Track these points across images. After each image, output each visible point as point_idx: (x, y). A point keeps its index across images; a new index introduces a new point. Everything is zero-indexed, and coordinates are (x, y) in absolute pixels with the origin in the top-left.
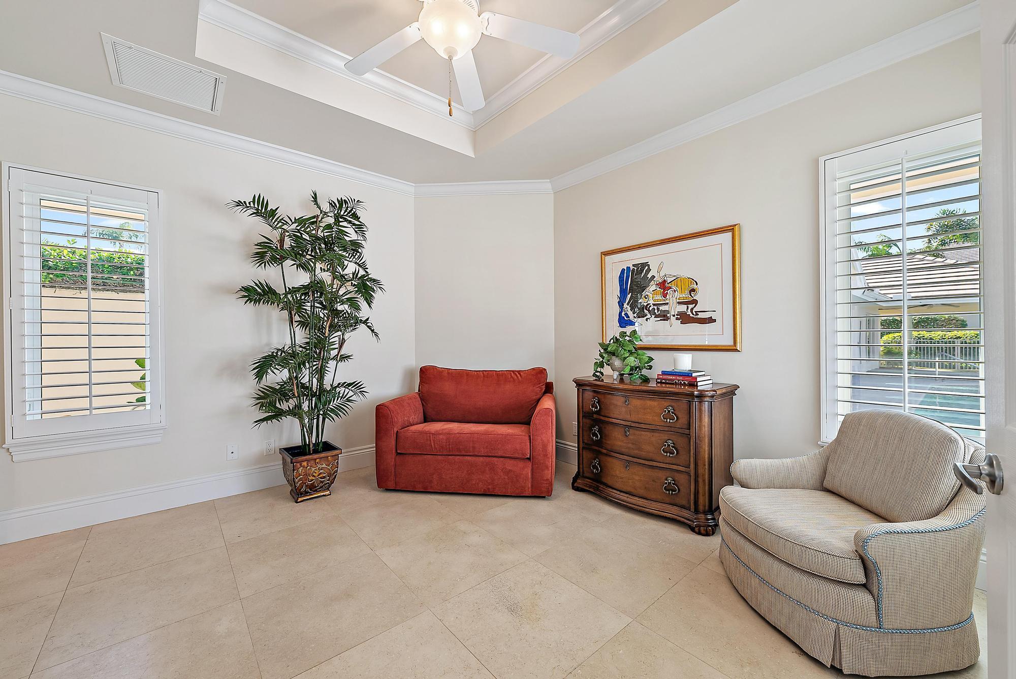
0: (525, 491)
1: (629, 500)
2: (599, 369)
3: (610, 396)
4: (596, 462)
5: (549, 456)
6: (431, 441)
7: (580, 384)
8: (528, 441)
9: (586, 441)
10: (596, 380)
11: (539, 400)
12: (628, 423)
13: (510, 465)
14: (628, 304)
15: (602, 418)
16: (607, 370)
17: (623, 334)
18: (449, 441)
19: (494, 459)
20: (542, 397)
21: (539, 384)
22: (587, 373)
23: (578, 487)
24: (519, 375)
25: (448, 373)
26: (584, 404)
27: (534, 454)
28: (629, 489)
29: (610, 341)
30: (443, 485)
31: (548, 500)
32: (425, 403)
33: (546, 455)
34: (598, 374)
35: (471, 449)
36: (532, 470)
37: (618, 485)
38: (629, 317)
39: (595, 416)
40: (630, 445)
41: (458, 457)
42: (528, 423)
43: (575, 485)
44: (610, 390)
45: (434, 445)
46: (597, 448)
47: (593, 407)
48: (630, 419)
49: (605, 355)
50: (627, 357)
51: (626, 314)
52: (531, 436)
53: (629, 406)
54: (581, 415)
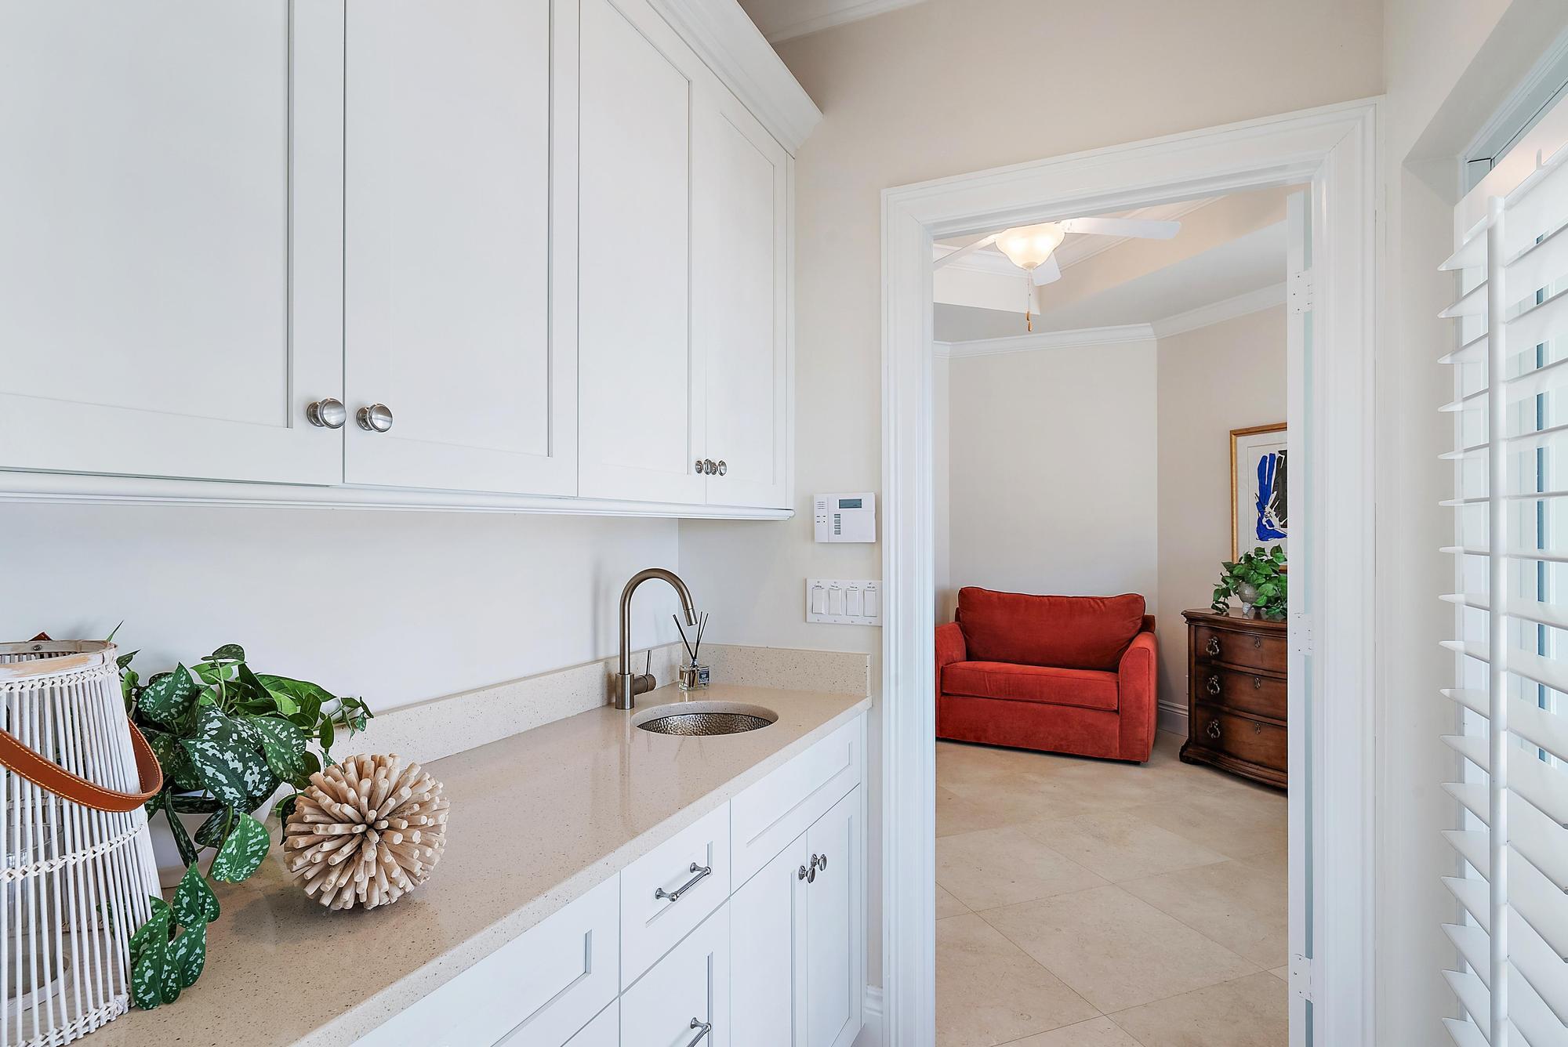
0: (1111, 752)
1: (1259, 772)
2: (1222, 599)
3: (1234, 635)
4: (1215, 723)
5: (1144, 709)
6: (985, 680)
7: (1192, 619)
8: (1116, 688)
9: (1200, 696)
10: (1217, 614)
11: (1131, 640)
12: (1260, 672)
13: (1090, 716)
14: (1271, 507)
15: (1223, 664)
16: (1234, 601)
17: (1260, 551)
18: (1009, 684)
19: (1069, 708)
20: (1137, 635)
21: (1133, 617)
22: (1203, 604)
23: (1188, 758)
24: (1101, 604)
25: (999, 598)
26: (1198, 645)
27: (1123, 705)
28: (1260, 759)
29: (1240, 561)
30: (1002, 737)
31: (1145, 767)
32: (969, 636)
33: (1140, 708)
34: (1220, 606)
35: (1038, 694)
36: (1121, 726)
37: (1246, 754)
38: (1273, 526)
39: (1213, 662)
40: (1262, 701)
41: (1021, 703)
42: (1113, 668)
43: (1184, 754)
44: (1237, 628)
45: (990, 685)
46: (1215, 705)
47: (1210, 650)
48: (1261, 667)
49: (1230, 581)
50: (1264, 583)
51: (1269, 522)
52: (1120, 683)
53: (1261, 649)
54: (1193, 660)
